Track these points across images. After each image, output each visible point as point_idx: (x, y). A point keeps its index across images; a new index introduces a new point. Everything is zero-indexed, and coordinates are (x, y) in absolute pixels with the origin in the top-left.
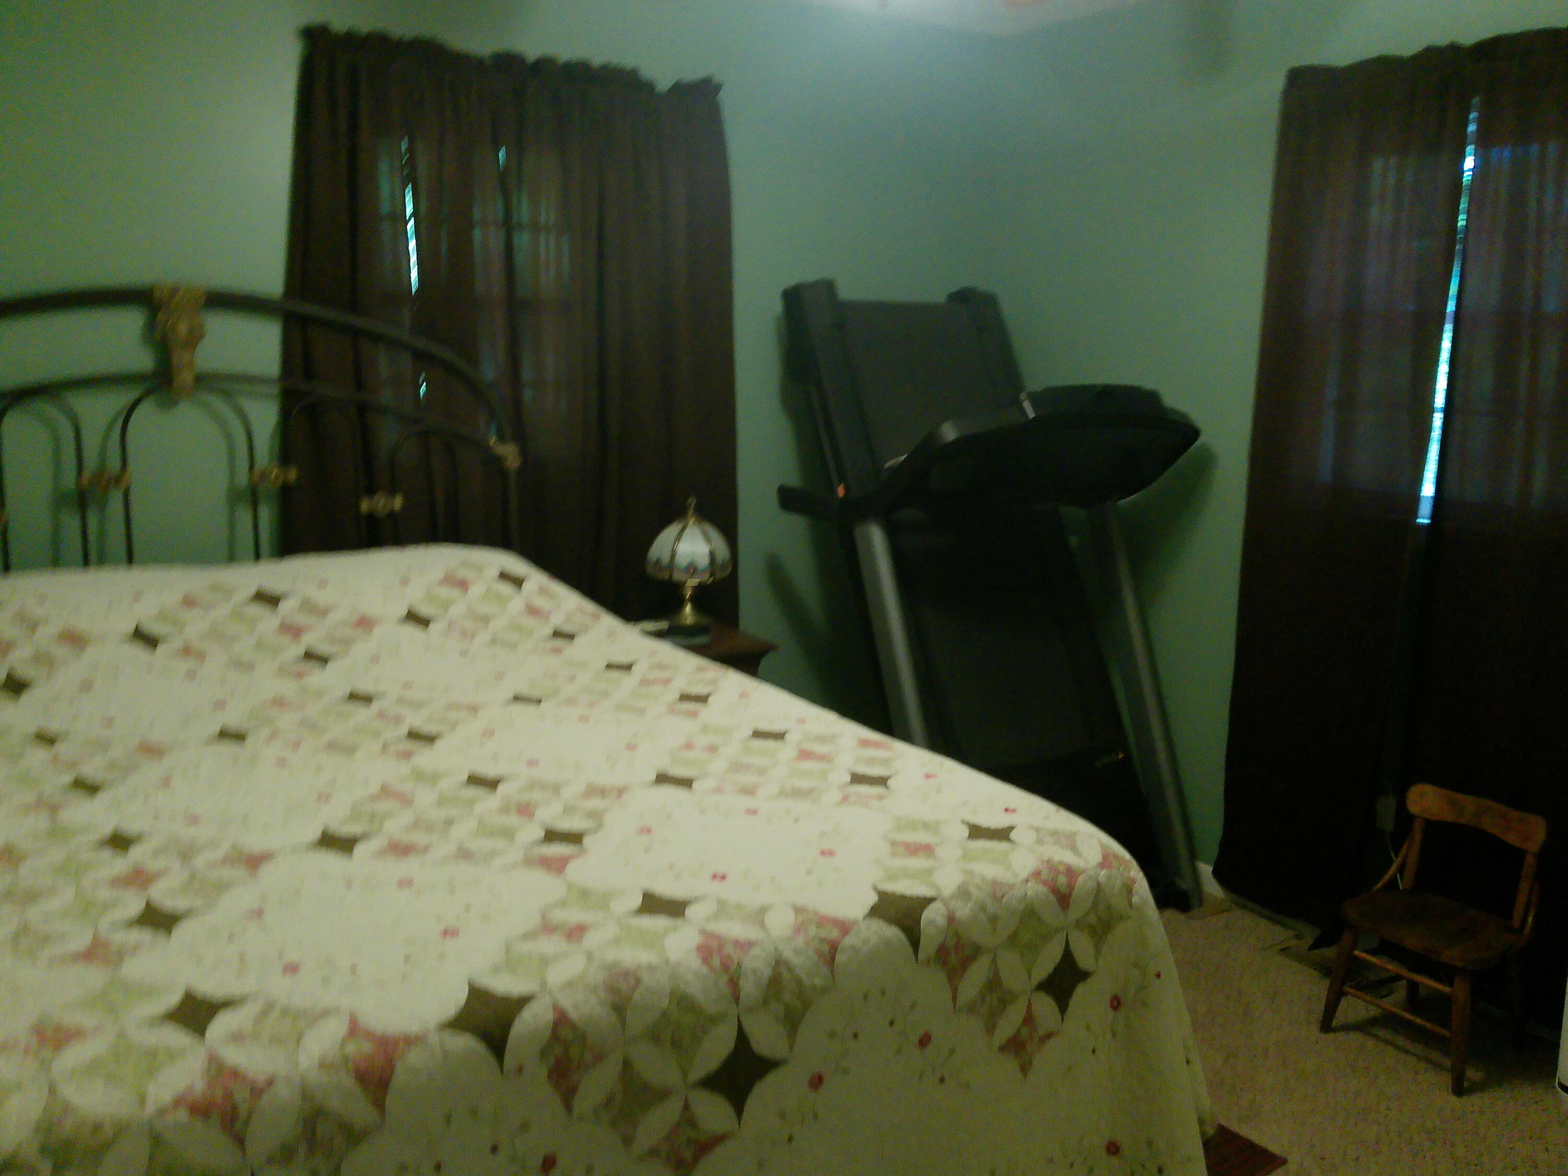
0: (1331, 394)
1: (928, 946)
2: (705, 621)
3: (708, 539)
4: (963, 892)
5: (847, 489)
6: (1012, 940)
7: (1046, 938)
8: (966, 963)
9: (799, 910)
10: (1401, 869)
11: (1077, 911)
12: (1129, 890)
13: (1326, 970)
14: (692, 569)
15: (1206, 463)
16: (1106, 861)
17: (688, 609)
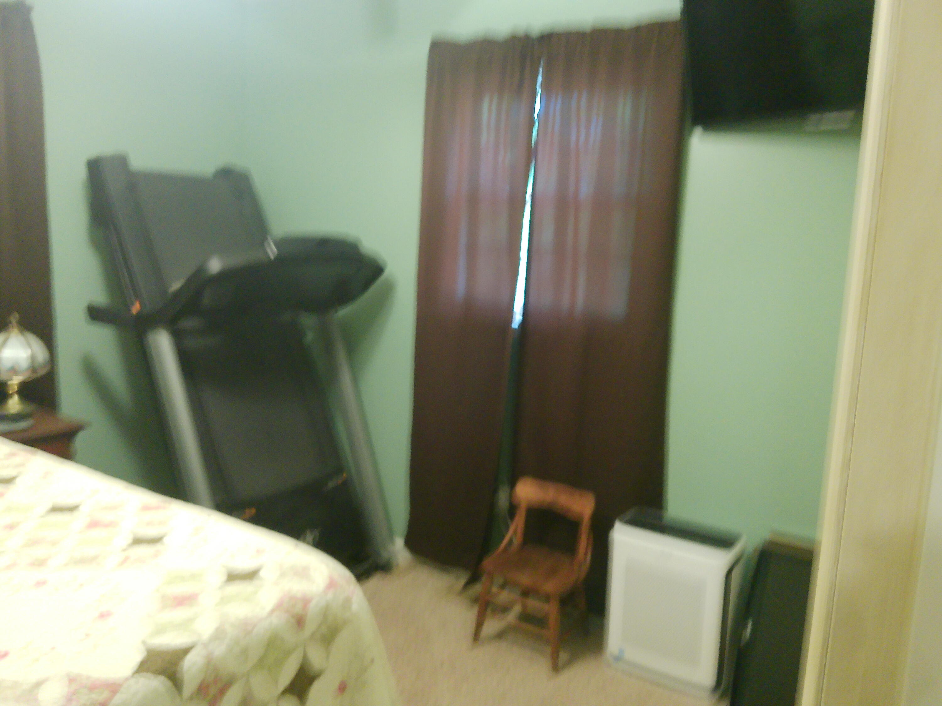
0: (463, 240)
1: (189, 687)
2: (30, 408)
3: (30, 346)
4: (218, 635)
5: (142, 304)
6: (261, 663)
7: (288, 653)
8: (222, 691)
9: (72, 680)
10: (515, 532)
11: (310, 627)
12: (347, 602)
13: (476, 600)
14: (14, 371)
15: (389, 289)
16: (331, 584)
17: (16, 398)
